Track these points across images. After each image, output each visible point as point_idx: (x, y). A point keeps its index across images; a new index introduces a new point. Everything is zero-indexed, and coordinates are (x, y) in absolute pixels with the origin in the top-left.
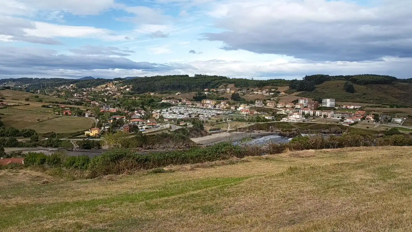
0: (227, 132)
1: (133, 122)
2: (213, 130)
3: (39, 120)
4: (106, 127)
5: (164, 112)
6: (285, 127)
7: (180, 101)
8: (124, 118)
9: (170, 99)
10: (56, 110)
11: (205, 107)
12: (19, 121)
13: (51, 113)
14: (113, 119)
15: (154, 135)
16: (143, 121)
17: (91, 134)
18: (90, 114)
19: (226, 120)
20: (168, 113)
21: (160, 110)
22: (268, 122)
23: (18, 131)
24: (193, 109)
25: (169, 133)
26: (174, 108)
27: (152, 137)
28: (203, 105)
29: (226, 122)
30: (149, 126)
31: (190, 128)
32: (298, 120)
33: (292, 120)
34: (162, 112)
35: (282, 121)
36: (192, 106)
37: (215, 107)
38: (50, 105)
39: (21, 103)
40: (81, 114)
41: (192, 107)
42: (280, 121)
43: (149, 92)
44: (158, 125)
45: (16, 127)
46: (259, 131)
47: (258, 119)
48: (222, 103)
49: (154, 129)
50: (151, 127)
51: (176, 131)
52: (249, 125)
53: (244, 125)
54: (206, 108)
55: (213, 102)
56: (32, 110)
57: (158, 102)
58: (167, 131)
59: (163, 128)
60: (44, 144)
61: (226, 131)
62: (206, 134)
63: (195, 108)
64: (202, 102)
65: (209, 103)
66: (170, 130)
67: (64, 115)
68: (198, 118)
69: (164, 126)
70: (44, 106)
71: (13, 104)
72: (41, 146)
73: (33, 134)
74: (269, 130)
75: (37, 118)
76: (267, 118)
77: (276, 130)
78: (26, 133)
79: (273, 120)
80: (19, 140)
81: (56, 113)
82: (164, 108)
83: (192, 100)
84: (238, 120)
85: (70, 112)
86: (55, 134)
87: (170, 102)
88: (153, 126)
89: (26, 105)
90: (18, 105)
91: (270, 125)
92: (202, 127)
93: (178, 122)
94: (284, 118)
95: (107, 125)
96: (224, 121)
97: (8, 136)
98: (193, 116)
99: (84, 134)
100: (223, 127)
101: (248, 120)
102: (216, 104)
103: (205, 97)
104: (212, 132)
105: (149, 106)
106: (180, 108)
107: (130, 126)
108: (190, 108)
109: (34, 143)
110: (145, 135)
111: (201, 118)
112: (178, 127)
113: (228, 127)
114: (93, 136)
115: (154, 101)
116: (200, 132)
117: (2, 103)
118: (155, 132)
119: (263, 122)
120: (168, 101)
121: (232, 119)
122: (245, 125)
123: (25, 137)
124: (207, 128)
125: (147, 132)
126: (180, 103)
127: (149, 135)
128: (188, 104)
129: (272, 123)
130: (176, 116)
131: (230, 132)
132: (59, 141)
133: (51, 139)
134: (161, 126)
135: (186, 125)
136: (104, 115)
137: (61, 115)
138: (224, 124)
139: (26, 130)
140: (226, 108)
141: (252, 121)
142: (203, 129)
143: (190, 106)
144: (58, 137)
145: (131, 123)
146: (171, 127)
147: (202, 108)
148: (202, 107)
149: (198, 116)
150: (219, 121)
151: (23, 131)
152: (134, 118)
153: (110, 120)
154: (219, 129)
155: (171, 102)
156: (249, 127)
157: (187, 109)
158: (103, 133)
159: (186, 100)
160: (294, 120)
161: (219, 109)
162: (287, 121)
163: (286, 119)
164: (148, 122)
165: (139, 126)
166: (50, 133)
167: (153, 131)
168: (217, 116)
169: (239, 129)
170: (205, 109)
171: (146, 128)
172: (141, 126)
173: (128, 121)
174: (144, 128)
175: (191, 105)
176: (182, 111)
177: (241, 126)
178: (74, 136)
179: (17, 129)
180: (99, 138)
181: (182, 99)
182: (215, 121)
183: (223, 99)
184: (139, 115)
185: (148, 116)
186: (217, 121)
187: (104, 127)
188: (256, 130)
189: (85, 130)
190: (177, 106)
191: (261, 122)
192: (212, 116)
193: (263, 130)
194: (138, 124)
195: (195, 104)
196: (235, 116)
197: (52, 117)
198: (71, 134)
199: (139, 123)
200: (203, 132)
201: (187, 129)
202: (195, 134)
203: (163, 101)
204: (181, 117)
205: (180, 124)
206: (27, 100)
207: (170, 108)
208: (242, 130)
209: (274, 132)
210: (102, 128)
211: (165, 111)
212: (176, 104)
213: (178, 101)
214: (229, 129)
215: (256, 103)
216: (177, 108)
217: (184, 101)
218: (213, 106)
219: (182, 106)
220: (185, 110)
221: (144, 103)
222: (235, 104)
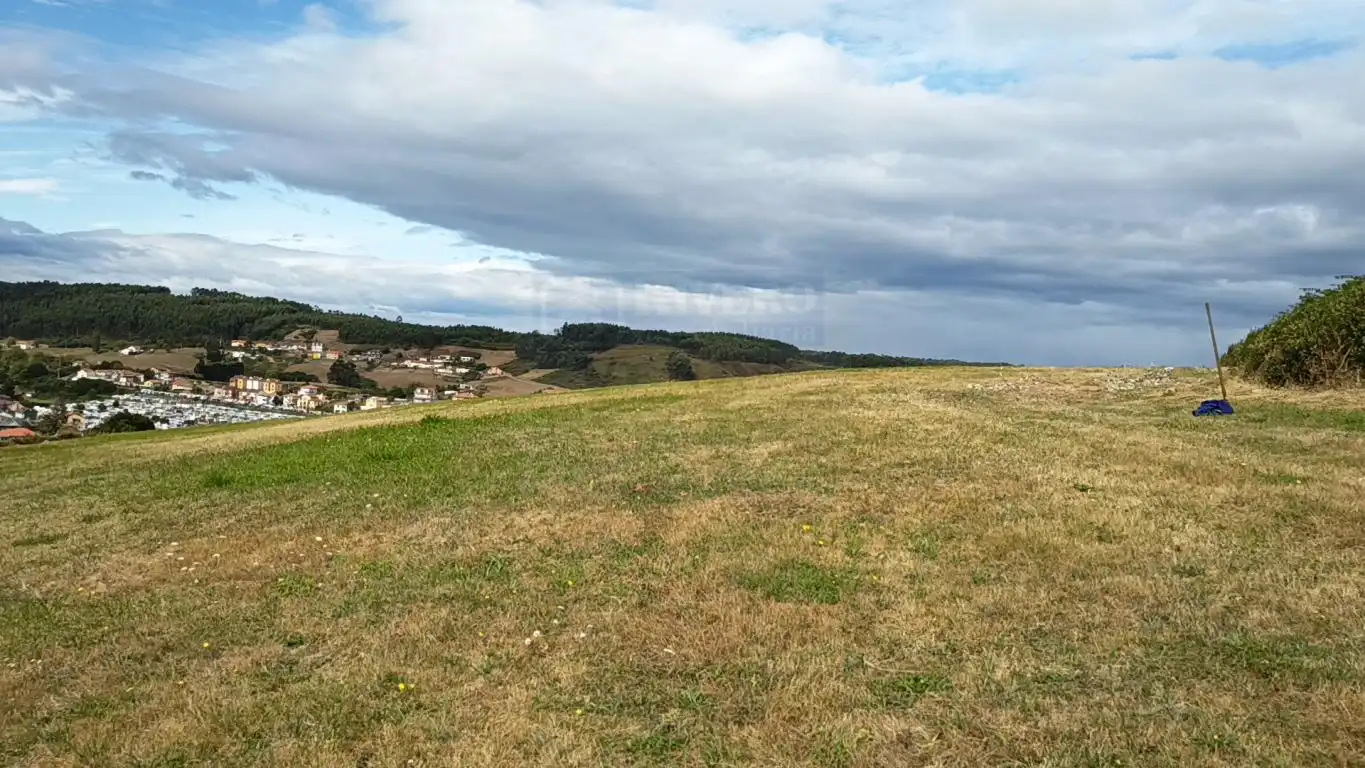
5: (91, 411)
7: (147, 378)
9: (105, 366)
11: (243, 402)
20: (107, 414)
21: (74, 404)
24: (199, 405)
26: (128, 400)
28: (235, 395)
36: (194, 396)
37: (278, 402)
41: (197, 399)
43: (10, 338)
48: (303, 391)
54: (246, 405)
55: (271, 387)
57: (63, 375)
63: (205, 402)
64: (233, 384)
65: (256, 387)
82: (86, 396)
83: (193, 377)
87: (110, 377)
102: (280, 394)
103: (238, 369)
105: (27, 387)
106: (149, 402)
108: (189, 401)
115: (47, 373)
120: (102, 375)
126: (149, 383)
128: (180, 388)
140: (318, 408)
143: (189, 396)
147: (231, 405)
148: (230, 400)
155: (114, 377)
157: (178, 405)
159: (173, 376)
161: (291, 408)
170: (241, 408)
175: (193, 392)
176: (160, 411)
181: (156, 371)
183: (306, 379)
185: (52, 423)
190: (136, 395)
195: (204, 389)
203: (82, 374)
207: (110, 398)
211: (94, 407)
212: (131, 386)
213: (142, 377)
215: (416, 396)
216: (139, 401)
217: (165, 377)
218: (273, 398)
219: (157, 395)
220: (169, 407)
221: (7, 376)
222: (345, 397)
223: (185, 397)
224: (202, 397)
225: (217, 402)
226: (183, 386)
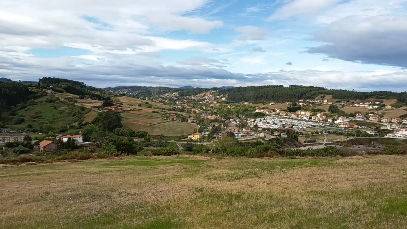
0: (324, 144)
1: (230, 129)
2: (308, 142)
3: (150, 124)
4: (206, 133)
5: (258, 121)
6: (390, 144)
7: (273, 111)
8: (221, 125)
9: (263, 108)
10: (164, 116)
11: (299, 119)
12: (135, 124)
13: (160, 118)
14: (212, 126)
15: (249, 143)
16: (239, 129)
17: (194, 139)
18: (192, 120)
19: (322, 132)
20: (261, 122)
21: (254, 119)
22: (370, 137)
23: (134, 132)
24: (287, 119)
25: (263, 142)
26: (268, 118)
27: (248, 145)
28: (298, 116)
29: (322, 135)
30: (245, 134)
31: (285, 138)
32: (405, 136)
33: (399, 136)
34: (256, 121)
35: (386, 137)
36: (286, 117)
37: (310, 118)
38: (158, 111)
39: (136, 108)
40: (184, 120)
42: (384, 136)
43: (243, 101)
44: (253, 133)
45: (133, 128)
46: (359, 146)
47: (359, 133)
48: (318, 115)
49: (249, 137)
50: (246, 135)
51: (271, 140)
52: (348, 139)
53: (342, 139)
54: (301, 119)
55: (308, 114)
56: (145, 114)
57: (252, 111)
58: (261, 140)
59: (258, 137)
60: (155, 145)
61: (321, 144)
62: (301, 145)
63: (288, 118)
64: (297, 113)
65: (304, 114)
66: (265, 139)
67: (171, 120)
68: (292, 128)
69: (258, 135)
70: (154, 112)
71: (129, 109)
72: (152, 146)
73: (146, 135)
74: (371, 146)
75: (149, 122)
76: (369, 132)
77: (379, 146)
78: (141, 135)
79: (376, 135)
80: (135, 140)
81: (164, 118)
82: (257, 117)
83: (286, 111)
84: (335, 133)
85: (176, 118)
86: (164, 136)
87: (264, 111)
88: (248, 134)
89: (139, 110)
90: (134, 110)
91: (371, 140)
92: (296, 138)
93: (272, 131)
94: (389, 134)
95: (208, 131)
96: (320, 134)
97: (126, 136)
98: (287, 127)
99: (187, 137)
100: (319, 139)
101: (347, 133)
102: (311, 116)
103: (300, 108)
104: (306, 144)
105: (243, 114)
106: (273, 118)
107: (228, 133)
109: (147, 143)
110: (241, 142)
111: (295, 129)
112: (272, 137)
113: (324, 139)
114: (195, 140)
115: (248, 111)
116: (295, 143)
117: (121, 108)
118: (250, 140)
119: (364, 136)
120: (262, 111)
121: (329, 132)
122: (344, 139)
123: (140, 138)
124: (302, 139)
125: (243, 139)
126: (274, 113)
127: (245, 143)
129: (374, 138)
130: (269, 126)
131: (326, 144)
132: (167, 142)
133: (161, 141)
134: (256, 135)
135: (280, 135)
136: (204, 122)
137: (168, 120)
138: (320, 136)
139: (141, 132)
140: (323, 120)
141: (351, 135)
142: (298, 140)
143: (284, 117)
144: (166, 139)
145: (228, 130)
146: (265, 137)
147: (296, 119)
148: (296, 118)
149: (292, 127)
150: (315, 133)
151: (138, 132)
152: (231, 126)
153: (210, 126)
154: (314, 142)
155: (265, 111)
156: (347, 141)
157: (281, 119)
158: (204, 138)
159: (280, 111)
160: (401, 137)
161: (314, 120)
162: (393, 137)
163: (391, 135)
164: (244, 130)
165: (236, 134)
166: (160, 135)
167: (249, 138)
168: (312, 128)
169: (337, 142)
170: (299, 120)
171: (242, 136)
172: (237, 134)
173: (225, 128)
174: (239, 136)
175: (285, 115)
176: (276, 121)
177: (339, 140)
178: (180, 138)
179: (133, 130)
180: (200, 142)
181: (276, 109)
182: (311, 133)
183: (320, 111)
184: (235, 123)
185: (243, 125)
186: (312, 133)
187: (205, 133)
188: (355, 144)
189: (189, 134)
190: (270, 116)
191: (361, 136)
192: (307, 128)
193: (364, 145)
194: (234, 131)
195: (289, 115)
196: (332, 129)
197: (161, 122)
198: (177, 137)
199: (236, 131)
200: (297, 143)
201: (281, 139)
202: (289, 144)
203: (257, 111)
204: (275, 127)
205: (274, 134)
206: (140, 106)
207: (263, 117)
208: (340, 144)
209: (376, 148)
210: (203, 133)
211: (259, 120)
212: (269, 114)
213: (272, 111)
214: (325, 142)
215: (356, 116)
216: (271, 118)
217: (278, 111)
218: (309, 117)
219: (275, 117)
220: (278, 120)
221: (239, 112)
222: (332, 117)
223: (283, 117)
224: (288, 117)
225: (292, 119)
226: (283, 114)
